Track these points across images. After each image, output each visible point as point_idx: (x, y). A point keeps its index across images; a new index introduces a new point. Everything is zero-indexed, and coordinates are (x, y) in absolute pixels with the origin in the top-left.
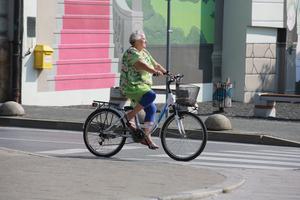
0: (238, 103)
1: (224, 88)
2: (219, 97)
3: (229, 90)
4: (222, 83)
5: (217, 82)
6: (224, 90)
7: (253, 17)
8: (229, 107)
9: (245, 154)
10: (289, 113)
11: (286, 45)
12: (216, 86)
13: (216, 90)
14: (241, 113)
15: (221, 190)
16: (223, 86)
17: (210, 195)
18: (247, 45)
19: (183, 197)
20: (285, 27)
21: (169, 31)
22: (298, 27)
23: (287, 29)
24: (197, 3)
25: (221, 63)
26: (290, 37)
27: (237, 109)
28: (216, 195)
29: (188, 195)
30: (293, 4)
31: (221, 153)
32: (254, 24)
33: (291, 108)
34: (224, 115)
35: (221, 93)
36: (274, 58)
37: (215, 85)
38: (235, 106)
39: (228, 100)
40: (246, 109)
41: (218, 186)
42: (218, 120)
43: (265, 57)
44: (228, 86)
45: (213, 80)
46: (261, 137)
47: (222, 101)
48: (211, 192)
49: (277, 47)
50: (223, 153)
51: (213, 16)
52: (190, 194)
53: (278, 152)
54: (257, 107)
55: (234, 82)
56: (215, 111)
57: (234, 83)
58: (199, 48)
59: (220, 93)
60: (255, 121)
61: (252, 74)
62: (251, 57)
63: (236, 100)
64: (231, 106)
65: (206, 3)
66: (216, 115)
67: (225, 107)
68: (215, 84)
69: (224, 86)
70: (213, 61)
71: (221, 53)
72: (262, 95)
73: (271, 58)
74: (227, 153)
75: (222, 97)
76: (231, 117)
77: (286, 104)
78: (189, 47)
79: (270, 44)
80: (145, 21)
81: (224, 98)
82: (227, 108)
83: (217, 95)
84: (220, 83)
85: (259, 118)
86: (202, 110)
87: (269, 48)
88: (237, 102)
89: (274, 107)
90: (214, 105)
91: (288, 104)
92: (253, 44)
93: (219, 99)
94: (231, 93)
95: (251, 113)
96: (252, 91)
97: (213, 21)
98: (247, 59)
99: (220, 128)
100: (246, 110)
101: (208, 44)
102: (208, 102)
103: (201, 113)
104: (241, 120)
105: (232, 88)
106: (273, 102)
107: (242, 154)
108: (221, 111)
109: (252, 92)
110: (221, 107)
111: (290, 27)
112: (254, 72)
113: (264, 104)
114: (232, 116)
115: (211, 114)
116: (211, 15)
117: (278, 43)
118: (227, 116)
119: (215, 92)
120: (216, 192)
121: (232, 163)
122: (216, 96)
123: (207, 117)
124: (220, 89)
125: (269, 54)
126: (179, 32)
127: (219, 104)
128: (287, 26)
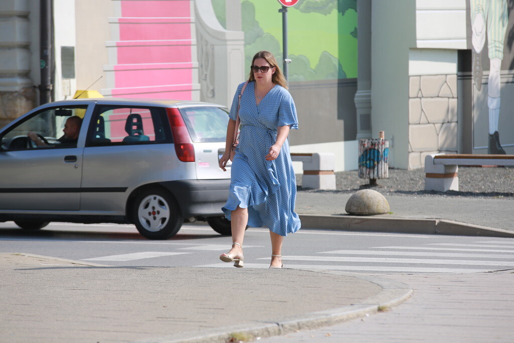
0: (400, 171)
1: (376, 148)
2: (368, 162)
3: (384, 151)
4: (372, 140)
5: (365, 138)
6: (376, 152)
7: (419, 34)
8: (385, 178)
9: (412, 250)
10: (480, 184)
11: (471, 76)
12: (364, 145)
13: (364, 152)
14: (404, 187)
15: (376, 307)
16: (375, 145)
17: (358, 316)
18: (411, 79)
19: (317, 320)
20: (469, 48)
21: (286, 60)
22: (489, 47)
23: (473, 51)
24: (328, 15)
25: (370, 108)
26: (478, 63)
27: (397, 181)
28: (368, 315)
29: (324, 317)
30: (481, 11)
31: (375, 250)
32: (420, 44)
33: (482, 175)
34: (378, 191)
35: (372, 155)
36: (453, 98)
37: (362, 144)
38: (395, 175)
39: (383, 166)
40: (412, 179)
41: (370, 301)
42: (368, 198)
43: (440, 95)
44: (382, 145)
45: (359, 135)
46: (436, 224)
47: (374, 168)
48: (360, 311)
49: (458, 79)
50: (378, 250)
51: (354, 34)
52: (327, 315)
53: (464, 245)
54: (429, 175)
55: (391, 138)
56: (363, 186)
57: (393, 139)
58: (336, 85)
59: (370, 156)
60: (428, 198)
61: (419, 124)
62: (417, 97)
63: (396, 167)
64: (387, 175)
65: (343, 15)
66: (364, 191)
67: (379, 178)
68: (362, 142)
69: (377, 144)
70: (357, 106)
71: (370, 92)
72: (436, 157)
73: (449, 98)
74: (383, 250)
75: (374, 161)
76: (388, 194)
77: (475, 170)
78: (318, 85)
79: (446, 75)
80: (248, 47)
81: (376, 163)
82: (382, 178)
83: (365, 160)
84: (369, 140)
85: (433, 192)
86: (343, 184)
87: (446, 82)
88: (398, 169)
89: (456, 175)
90: (361, 175)
91: (479, 169)
92: (420, 76)
93: (368, 166)
94: (389, 155)
95: (420, 186)
96: (421, 150)
97: (355, 42)
98: (411, 101)
99: (371, 212)
100: (412, 182)
101: (349, 79)
102: (351, 171)
103: (342, 188)
104: (404, 196)
105: (388, 146)
106: (453, 166)
107: (407, 250)
108: (372, 184)
109: (421, 152)
110: (372, 177)
111: (478, 47)
112: (423, 120)
113: (441, 170)
114: (390, 192)
115: (356, 190)
116: (352, 33)
117: (460, 74)
118: (382, 192)
119: (363, 155)
120: (367, 311)
121: (392, 266)
122: (363, 161)
123: (351, 195)
124: (370, 149)
125: (445, 91)
126: (302, 61)
127: (369, 174)
128: (473, 46)
